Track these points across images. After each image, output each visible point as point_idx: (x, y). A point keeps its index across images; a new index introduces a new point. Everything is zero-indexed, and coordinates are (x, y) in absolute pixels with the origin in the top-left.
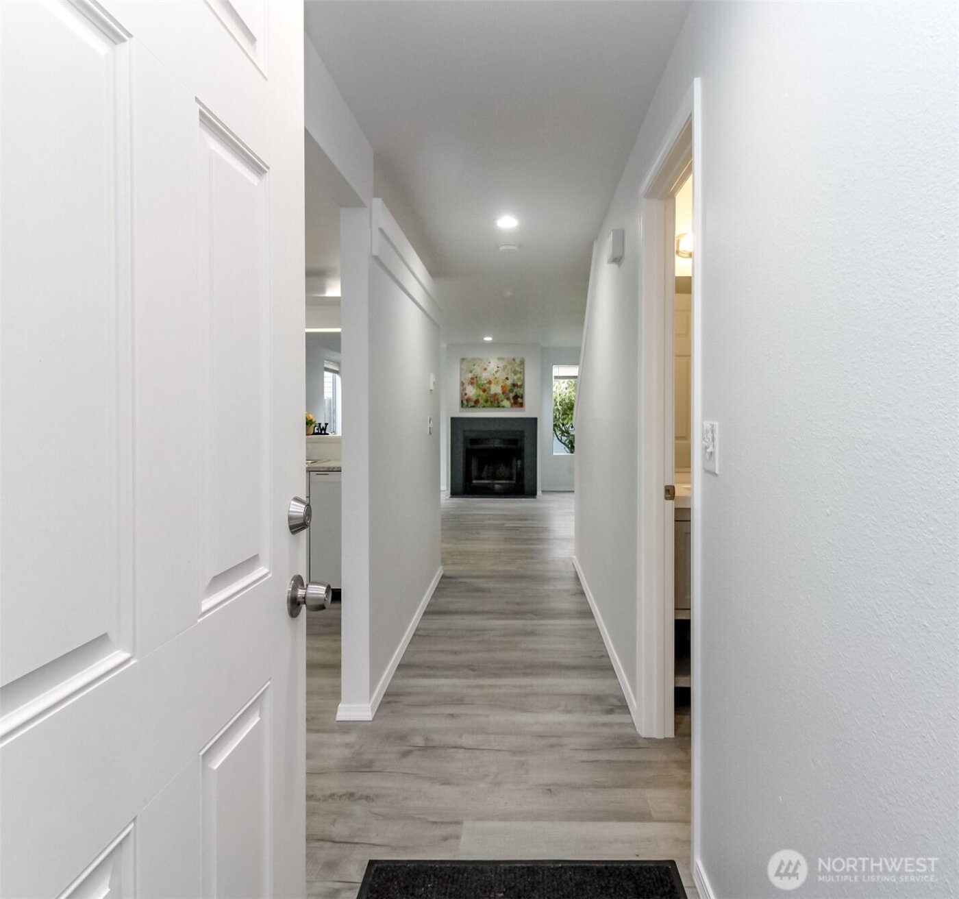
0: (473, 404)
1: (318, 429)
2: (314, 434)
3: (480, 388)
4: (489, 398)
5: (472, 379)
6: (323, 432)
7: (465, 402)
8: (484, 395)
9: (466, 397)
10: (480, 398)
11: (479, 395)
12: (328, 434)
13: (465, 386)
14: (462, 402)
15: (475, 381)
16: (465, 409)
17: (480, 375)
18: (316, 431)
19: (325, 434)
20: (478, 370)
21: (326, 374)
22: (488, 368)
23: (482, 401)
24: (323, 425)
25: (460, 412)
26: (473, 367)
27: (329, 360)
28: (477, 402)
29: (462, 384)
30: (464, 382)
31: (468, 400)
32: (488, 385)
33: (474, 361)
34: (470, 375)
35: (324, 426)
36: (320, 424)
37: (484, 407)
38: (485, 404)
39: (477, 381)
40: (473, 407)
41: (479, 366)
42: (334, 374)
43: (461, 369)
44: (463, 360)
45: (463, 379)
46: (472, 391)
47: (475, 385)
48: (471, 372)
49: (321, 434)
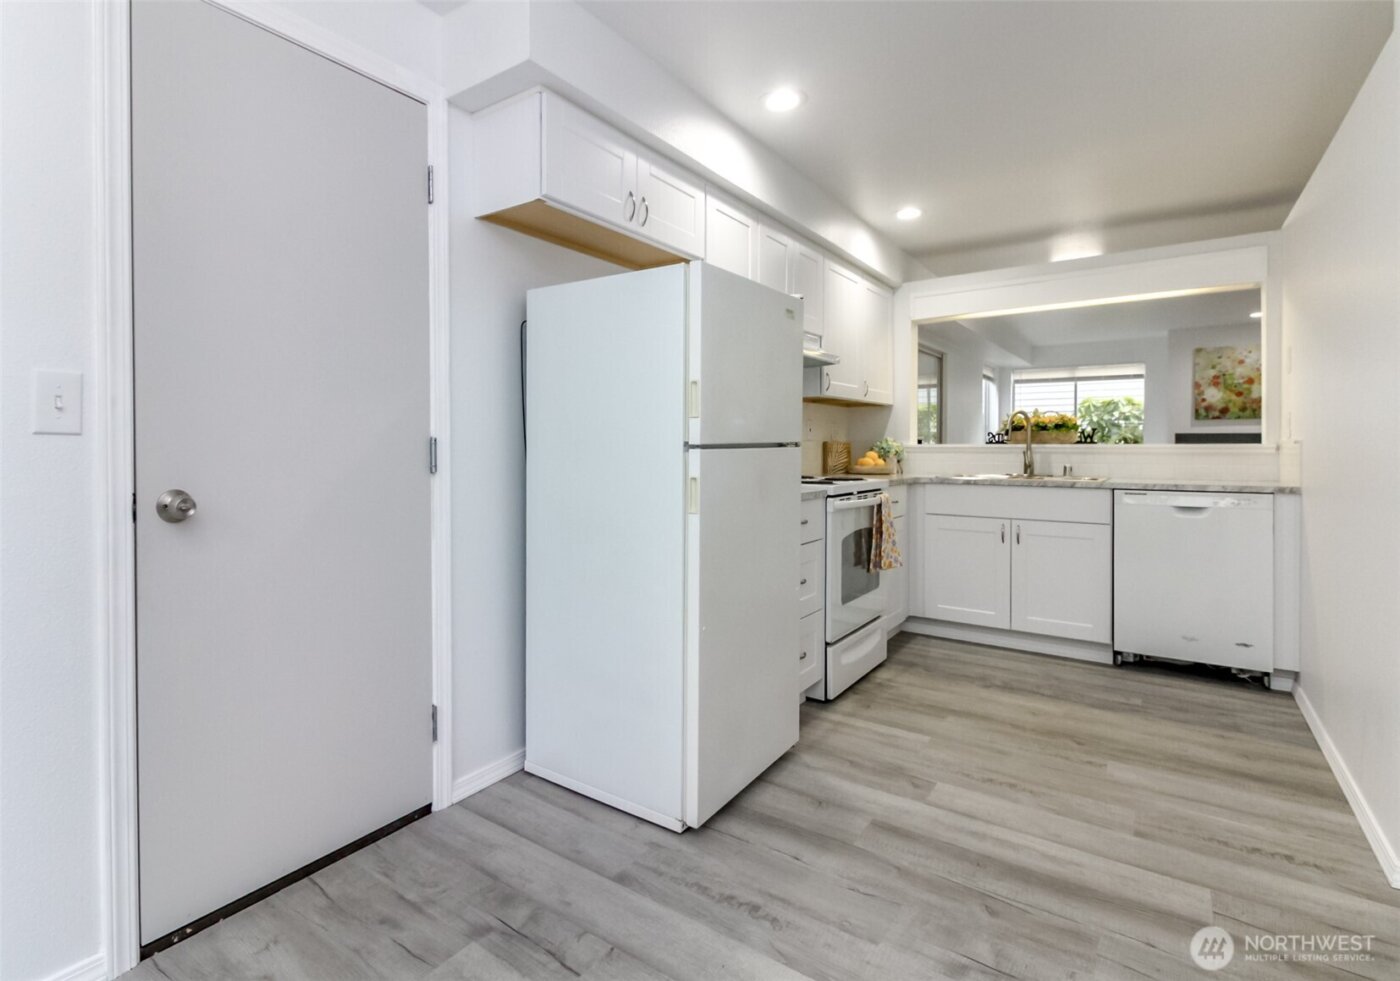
0: (1217, 414)
1: (1082, 437)
3: (1231, 391)
4: (1248, 405)
5: (1216, 377)
6: (1089, 440)
7: (1202, 412)
8: (1239, 400)
9: (1204, 404)
10: (1231, 405)
11: (1230, 401)
13: (1202, 388)
14: (1197, 411)
15: (1221, 380)
16: (1202, 422)
17: (1231, 371)
18: (1079, 439)
20: (1226, 364)
21: (984, 381)
22: (1248, 361)
23: (1234, 410)
25: (1192, 425)
26: (1219, 360)
27: (987, 366)
28: (1224, 412)
29: (1197, 385)
30: (1201, 382)
31: (1208, 409)
32: (1246, 386)
33: (1220, 352)
34: (1213, 373)
37: (1239, 417)
38: (1241, 414)
39: (1225, 381)
40: (1218, 418)
41: (1229, 358)
42: (990, 382)
43: (1195, 365)
44: (1199, 351)
45: (1198, 379)
46: (1214, 396)
47: (1222, 386)
48: (1213, 367)
49: (1085, 442)
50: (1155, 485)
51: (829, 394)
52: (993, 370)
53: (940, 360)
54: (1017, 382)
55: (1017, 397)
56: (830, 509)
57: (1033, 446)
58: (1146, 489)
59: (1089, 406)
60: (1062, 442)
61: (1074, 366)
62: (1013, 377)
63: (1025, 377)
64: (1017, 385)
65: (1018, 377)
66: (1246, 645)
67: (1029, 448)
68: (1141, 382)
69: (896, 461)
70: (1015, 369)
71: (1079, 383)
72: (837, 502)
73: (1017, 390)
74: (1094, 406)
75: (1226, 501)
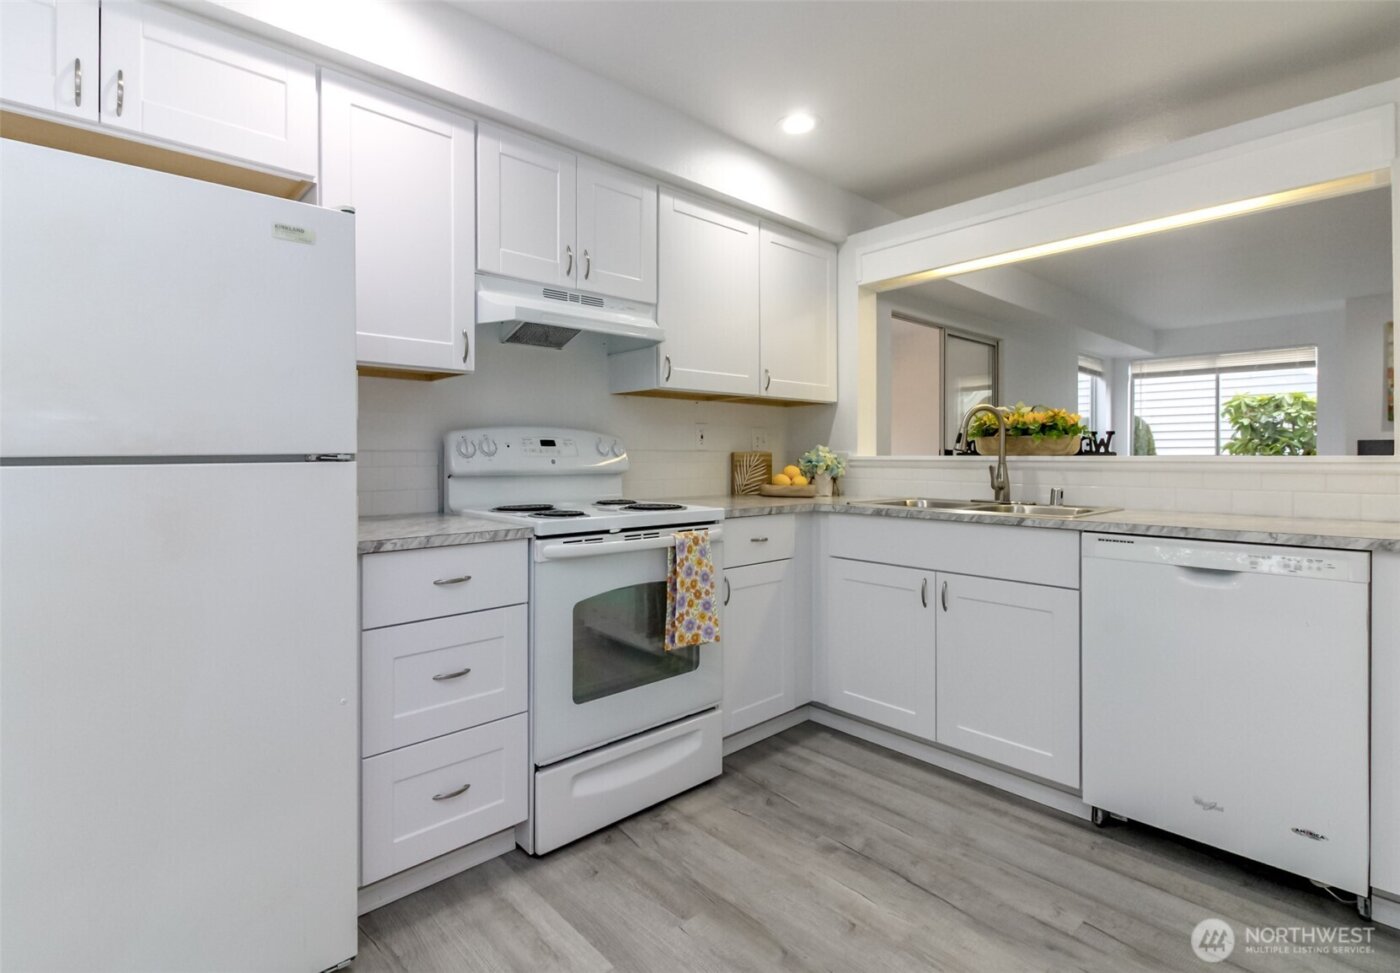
1: (1089, 444)
2: (1080, 453)
6: (1102, 450)
12: (1114, 454)
14: (1391, 409)
18: (1085, 448)
19: (1107, 453)
21: (1082, 376)
24: (1102, 435)
25: (1383, 428)
27: (1088, 356)
29: (1391, 373)
35: (1106, 437)
36: (1094, 434)
42: (1095, 378)
43: (1387, 345)
44: (1392, 325)
45: (1392, 364)
49: (1097, 453)
50: (1149, 527)
51: (673, 384)
52: (1100, 360)
53: (995, 347)
54: (1136, 376)
55: (1137, 397)
56: (537, 557)
57: (1008, 458)
58: (1133, 534)
59: (1240, 404)
60: (1054, 453)
61: (1214, 354)
62: (1130, 371)
63: (1146, 369)
64: (1137, 381)
65: (1137, 371)
66: (1312, 835)
67: (1002, 462)
68: (1313, 372)
69: (828, 478)
70: (1133, 361)
71: (1222, 376)
72: (556, 547)
73: (1137, 389)
74: (1248, 406)
75: (1273, 562)
